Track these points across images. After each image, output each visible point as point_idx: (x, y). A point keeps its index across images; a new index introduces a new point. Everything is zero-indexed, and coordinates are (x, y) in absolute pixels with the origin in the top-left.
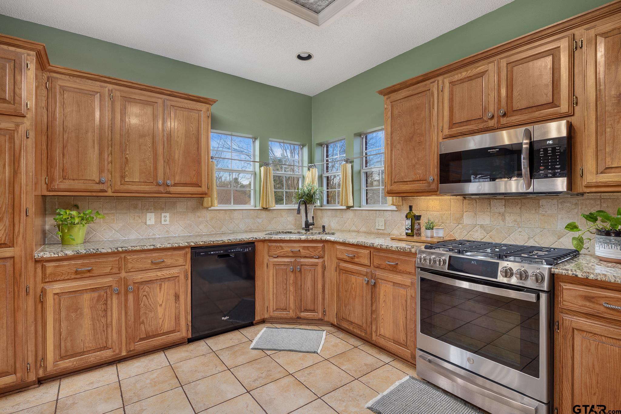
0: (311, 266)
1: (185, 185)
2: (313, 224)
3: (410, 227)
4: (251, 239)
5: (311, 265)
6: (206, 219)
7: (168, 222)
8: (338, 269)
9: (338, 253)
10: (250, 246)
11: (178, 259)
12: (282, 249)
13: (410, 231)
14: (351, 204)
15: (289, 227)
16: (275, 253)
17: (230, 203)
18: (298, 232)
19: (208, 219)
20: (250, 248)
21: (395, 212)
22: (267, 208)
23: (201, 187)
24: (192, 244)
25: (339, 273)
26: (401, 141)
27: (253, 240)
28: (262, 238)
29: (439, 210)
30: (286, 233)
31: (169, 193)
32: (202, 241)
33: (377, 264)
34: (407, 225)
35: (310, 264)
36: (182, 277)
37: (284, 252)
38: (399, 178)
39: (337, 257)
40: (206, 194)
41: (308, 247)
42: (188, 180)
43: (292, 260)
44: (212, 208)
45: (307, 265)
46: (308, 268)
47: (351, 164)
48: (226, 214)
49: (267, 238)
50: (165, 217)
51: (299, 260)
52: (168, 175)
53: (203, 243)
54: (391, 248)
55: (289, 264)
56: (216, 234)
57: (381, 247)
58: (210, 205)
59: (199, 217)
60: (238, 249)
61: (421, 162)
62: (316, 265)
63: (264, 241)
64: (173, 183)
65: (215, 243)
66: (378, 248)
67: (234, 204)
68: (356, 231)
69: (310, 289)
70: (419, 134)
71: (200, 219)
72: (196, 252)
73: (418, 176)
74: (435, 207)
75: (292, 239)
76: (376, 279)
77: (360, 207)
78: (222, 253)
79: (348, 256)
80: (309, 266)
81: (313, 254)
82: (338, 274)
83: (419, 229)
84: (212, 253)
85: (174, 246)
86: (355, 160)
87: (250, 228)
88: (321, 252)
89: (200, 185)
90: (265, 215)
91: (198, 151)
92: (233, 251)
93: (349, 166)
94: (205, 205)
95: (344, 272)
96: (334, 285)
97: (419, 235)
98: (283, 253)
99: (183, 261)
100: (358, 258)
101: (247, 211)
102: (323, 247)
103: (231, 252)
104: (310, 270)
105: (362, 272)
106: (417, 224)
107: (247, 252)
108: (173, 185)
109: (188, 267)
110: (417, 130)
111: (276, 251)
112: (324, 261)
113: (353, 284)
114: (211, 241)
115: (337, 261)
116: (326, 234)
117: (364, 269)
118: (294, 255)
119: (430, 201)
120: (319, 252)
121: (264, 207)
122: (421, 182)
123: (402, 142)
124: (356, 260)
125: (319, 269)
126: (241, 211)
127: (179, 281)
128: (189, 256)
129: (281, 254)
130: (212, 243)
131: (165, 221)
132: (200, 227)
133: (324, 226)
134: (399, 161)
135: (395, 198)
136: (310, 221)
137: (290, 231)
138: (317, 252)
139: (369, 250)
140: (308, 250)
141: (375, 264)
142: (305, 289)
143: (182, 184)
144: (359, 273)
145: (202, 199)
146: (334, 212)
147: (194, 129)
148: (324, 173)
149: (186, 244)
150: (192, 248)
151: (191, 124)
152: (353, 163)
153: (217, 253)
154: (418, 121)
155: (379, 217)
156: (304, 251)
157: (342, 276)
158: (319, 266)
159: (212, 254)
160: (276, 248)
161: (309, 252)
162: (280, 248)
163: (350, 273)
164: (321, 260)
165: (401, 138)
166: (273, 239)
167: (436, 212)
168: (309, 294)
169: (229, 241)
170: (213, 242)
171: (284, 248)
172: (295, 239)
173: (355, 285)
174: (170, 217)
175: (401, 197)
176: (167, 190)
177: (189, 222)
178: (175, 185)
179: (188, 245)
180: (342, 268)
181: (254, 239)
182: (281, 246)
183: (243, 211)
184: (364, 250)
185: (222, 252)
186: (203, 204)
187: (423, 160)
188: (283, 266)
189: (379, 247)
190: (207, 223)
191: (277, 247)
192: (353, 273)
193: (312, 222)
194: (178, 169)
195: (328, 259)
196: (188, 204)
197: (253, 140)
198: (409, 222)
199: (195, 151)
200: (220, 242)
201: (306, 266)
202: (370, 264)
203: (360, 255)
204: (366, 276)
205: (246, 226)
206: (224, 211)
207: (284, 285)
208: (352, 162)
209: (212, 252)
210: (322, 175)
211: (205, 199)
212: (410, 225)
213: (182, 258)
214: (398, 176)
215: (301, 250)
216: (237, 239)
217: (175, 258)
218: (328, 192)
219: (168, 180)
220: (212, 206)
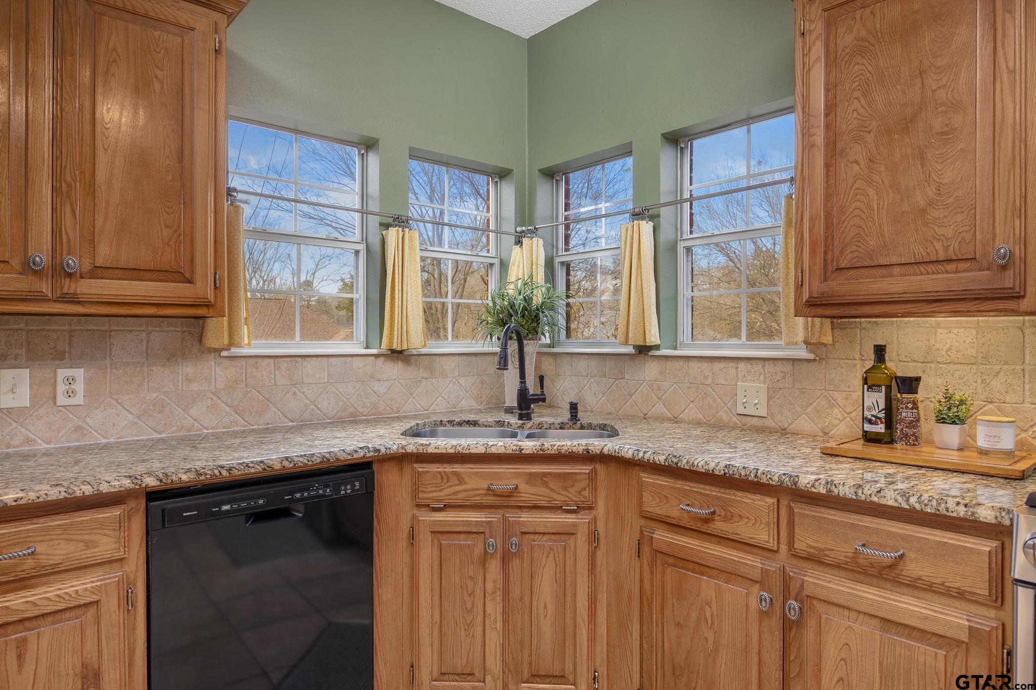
0: (553, 537)
1: (135, 273)
2: (541, 399)
3: (882, 415)
4: (362, 454)
5: (554, 534)
6: (213, 386)
7: (79, 399)
8: (646, 550)
9: (647, 497)
10: (357, 478)
11: (93, 537)
12: (461, 481)
13: (883, 426)
14: (653, 339)
15: (466, 403)
16: (435, 494)
17: (292, 337)
18: (497, 422)
19: (220, 386)
20: (357, 484)
21: (805, 366)
22: (401, 352)
23: (190, 281)
24: (151, 482)
25: (652, 565)
26: (866, 134)
27: (368, 455)
28: (395, 447)
29: (973, 361)
30: (460, 424)
31: (73, 299)
32: (189, 470)
33: (811, 547)
34: (869, 409)
35: (551, 531)
36: (111, 605)
37: (465, 491)
38: (856, 254)
39: (641, 511)
40: (208, 305)
41: (544, 475)
42: (144, 258)
43: (494, 517)
44: (234, 351)
45: (539, 533)
46: (543, 540)
47: (651, 224)
48: (279, 369)
49: (411, 449)
50: (70, 381)
51: (512, 516)
52: (68, 238)
53: (192, 476)
54: (875, 499)
55: (482, 530)
56: (244, 432)
57: (830, 491)
58: (226, 342)
59: (190, 381)
60: (318, 490)
61: (951, 200)
62: (568, 533)
63: (401, 459)
64: (87, 267)
65: (235, 472)
66: (819, 494)
67: (303, 337)
68: (669, 420)
69: (551, 609)
70: (943, 104)
71: (195, 387)
72: (163, 511)
73: (938, 246)
74: (958, 351)
75: (494, 450)
76: (806, 600)
77: (675, 348)
78: (262, 506)
79: (688, 512)
80: (546, 537)
81: (559, 499)
82: (646, 567)
83: (915, 423)
84: (226, 508)
85: (78, 493)
86: (663, 211)
87: (351, 410)
88: (586, 493)
89: (188, 275)
90: (396, 372)
91: (181, 160)
92: (298, 495)
93: (646, 227)
94: (211, 341)
95: (670, 560)
96: (630, 598)
97: (913, 440)
98: (461, 496)
99: (114, 546)
100: (725, 519)
101: (342, 359)
102: (592, 477)
103: (292, 500)
104: (551, 549)
105: (744, 571)
106: (910, 406)
107: (346, 496)
108: (89, 271)
109: (135, 566)
110: (934, 91)
111: (441, 491)
112: (595, 520)
113: (709, 604)
114: (222, 467)
115: (643, 522)
116: (582, 428)
117: (753, 562)
118: (498, 503)
119: (939, 331)
120: (580, 492)
121: (395, 347)
122: (952, 267)
123: (870, 138)
124: (719, 526)
125: (581, 545)
126: (325, 359)
127: (98, 620)
128: (138, 525)
129: (459, 498)
130: (224, 473)
131: (70, 394)
132: (194, 411)
133: (576, 404)
134: (859, 201)
135: (817, 320)
136: (532, 388)
137: (472, 417)
138: (573, 490)
139: (772, 497)
140: (545, 484)
141: (799, 545)
142: (534, 608)
143: (121, 272)
144: (732, 574)
145: (201, 321)
146: (594, 363)
147: (165, 87)
148: (560, 253)
149: (127, 483)
150: (152, 496)
151: (156, 70)
152: (656, 220)
153: (245, 509)
154: (939, 63)
155: (749, 377)
156: (530, 489)
157: (663, 575)
158: (579, 536)
159: (227, 511)
160: (442, 478)
161: (547, 492)
162: (454, 480)
163: (696, 567)
164: (582, 519)
165: (868, 123)
166: (430, 450)
167: (961, 367)
168: (547, 627)
169: (286, 463)
170: (230, 470)
171: (467, 479)
172: (502, 451)
173: (714, 607)
174: (88, 381)
175: (829, 320)
176: (65, 291)
177: (155, 395)
178: (97, 272)
179: (132, 486)
180: (664, 548)
181: (371, 454)
182: (455, 473)
183: (331, 359)
184: (755, 493)
185: (261, 502)
186: (203, 340)
187: (960, 193)
188: (462, 536)
189: (824, 491)
190: (215, 398)
191: (444, 477)
192: (707, 570)
193: (539, 392)
194: (106, 218)
195: (608, 513)
196: (152, 337)
197: (359, 152)
198: (876, 400)
199: (168, 162)
200: (253, 470)
201: (536, 537)
202: (778, 543)
203: (735, 511)
204: (761, 583)
205: (341, 403)
206: (272, 361)
207: (466, 597)
208: (654, 218)
209: (225, 504)
210: (552, 258)
211: (211, 323)
212: (882, 405)
213: (112, 532)
214: (854, 248)
215: (522, 486)
216: (313, 455)
217: (81, 537)
218: (568, 305)
219: (69, 254)
220: (231, 344)
